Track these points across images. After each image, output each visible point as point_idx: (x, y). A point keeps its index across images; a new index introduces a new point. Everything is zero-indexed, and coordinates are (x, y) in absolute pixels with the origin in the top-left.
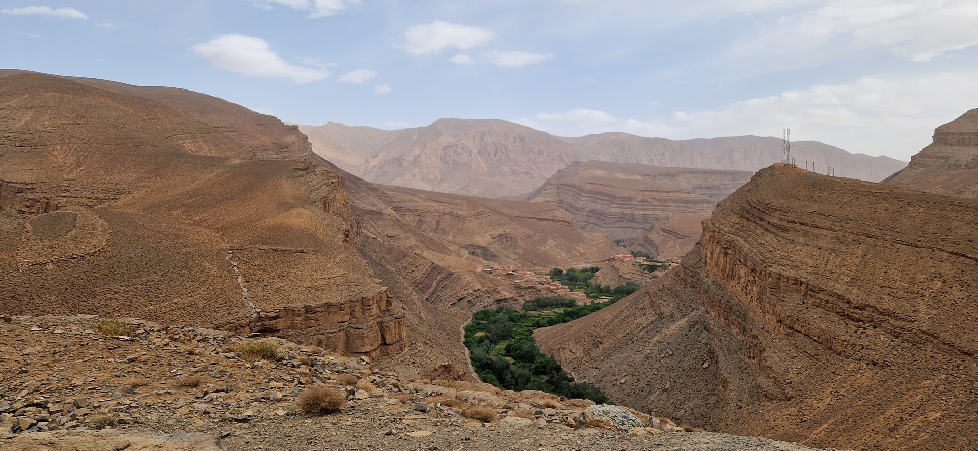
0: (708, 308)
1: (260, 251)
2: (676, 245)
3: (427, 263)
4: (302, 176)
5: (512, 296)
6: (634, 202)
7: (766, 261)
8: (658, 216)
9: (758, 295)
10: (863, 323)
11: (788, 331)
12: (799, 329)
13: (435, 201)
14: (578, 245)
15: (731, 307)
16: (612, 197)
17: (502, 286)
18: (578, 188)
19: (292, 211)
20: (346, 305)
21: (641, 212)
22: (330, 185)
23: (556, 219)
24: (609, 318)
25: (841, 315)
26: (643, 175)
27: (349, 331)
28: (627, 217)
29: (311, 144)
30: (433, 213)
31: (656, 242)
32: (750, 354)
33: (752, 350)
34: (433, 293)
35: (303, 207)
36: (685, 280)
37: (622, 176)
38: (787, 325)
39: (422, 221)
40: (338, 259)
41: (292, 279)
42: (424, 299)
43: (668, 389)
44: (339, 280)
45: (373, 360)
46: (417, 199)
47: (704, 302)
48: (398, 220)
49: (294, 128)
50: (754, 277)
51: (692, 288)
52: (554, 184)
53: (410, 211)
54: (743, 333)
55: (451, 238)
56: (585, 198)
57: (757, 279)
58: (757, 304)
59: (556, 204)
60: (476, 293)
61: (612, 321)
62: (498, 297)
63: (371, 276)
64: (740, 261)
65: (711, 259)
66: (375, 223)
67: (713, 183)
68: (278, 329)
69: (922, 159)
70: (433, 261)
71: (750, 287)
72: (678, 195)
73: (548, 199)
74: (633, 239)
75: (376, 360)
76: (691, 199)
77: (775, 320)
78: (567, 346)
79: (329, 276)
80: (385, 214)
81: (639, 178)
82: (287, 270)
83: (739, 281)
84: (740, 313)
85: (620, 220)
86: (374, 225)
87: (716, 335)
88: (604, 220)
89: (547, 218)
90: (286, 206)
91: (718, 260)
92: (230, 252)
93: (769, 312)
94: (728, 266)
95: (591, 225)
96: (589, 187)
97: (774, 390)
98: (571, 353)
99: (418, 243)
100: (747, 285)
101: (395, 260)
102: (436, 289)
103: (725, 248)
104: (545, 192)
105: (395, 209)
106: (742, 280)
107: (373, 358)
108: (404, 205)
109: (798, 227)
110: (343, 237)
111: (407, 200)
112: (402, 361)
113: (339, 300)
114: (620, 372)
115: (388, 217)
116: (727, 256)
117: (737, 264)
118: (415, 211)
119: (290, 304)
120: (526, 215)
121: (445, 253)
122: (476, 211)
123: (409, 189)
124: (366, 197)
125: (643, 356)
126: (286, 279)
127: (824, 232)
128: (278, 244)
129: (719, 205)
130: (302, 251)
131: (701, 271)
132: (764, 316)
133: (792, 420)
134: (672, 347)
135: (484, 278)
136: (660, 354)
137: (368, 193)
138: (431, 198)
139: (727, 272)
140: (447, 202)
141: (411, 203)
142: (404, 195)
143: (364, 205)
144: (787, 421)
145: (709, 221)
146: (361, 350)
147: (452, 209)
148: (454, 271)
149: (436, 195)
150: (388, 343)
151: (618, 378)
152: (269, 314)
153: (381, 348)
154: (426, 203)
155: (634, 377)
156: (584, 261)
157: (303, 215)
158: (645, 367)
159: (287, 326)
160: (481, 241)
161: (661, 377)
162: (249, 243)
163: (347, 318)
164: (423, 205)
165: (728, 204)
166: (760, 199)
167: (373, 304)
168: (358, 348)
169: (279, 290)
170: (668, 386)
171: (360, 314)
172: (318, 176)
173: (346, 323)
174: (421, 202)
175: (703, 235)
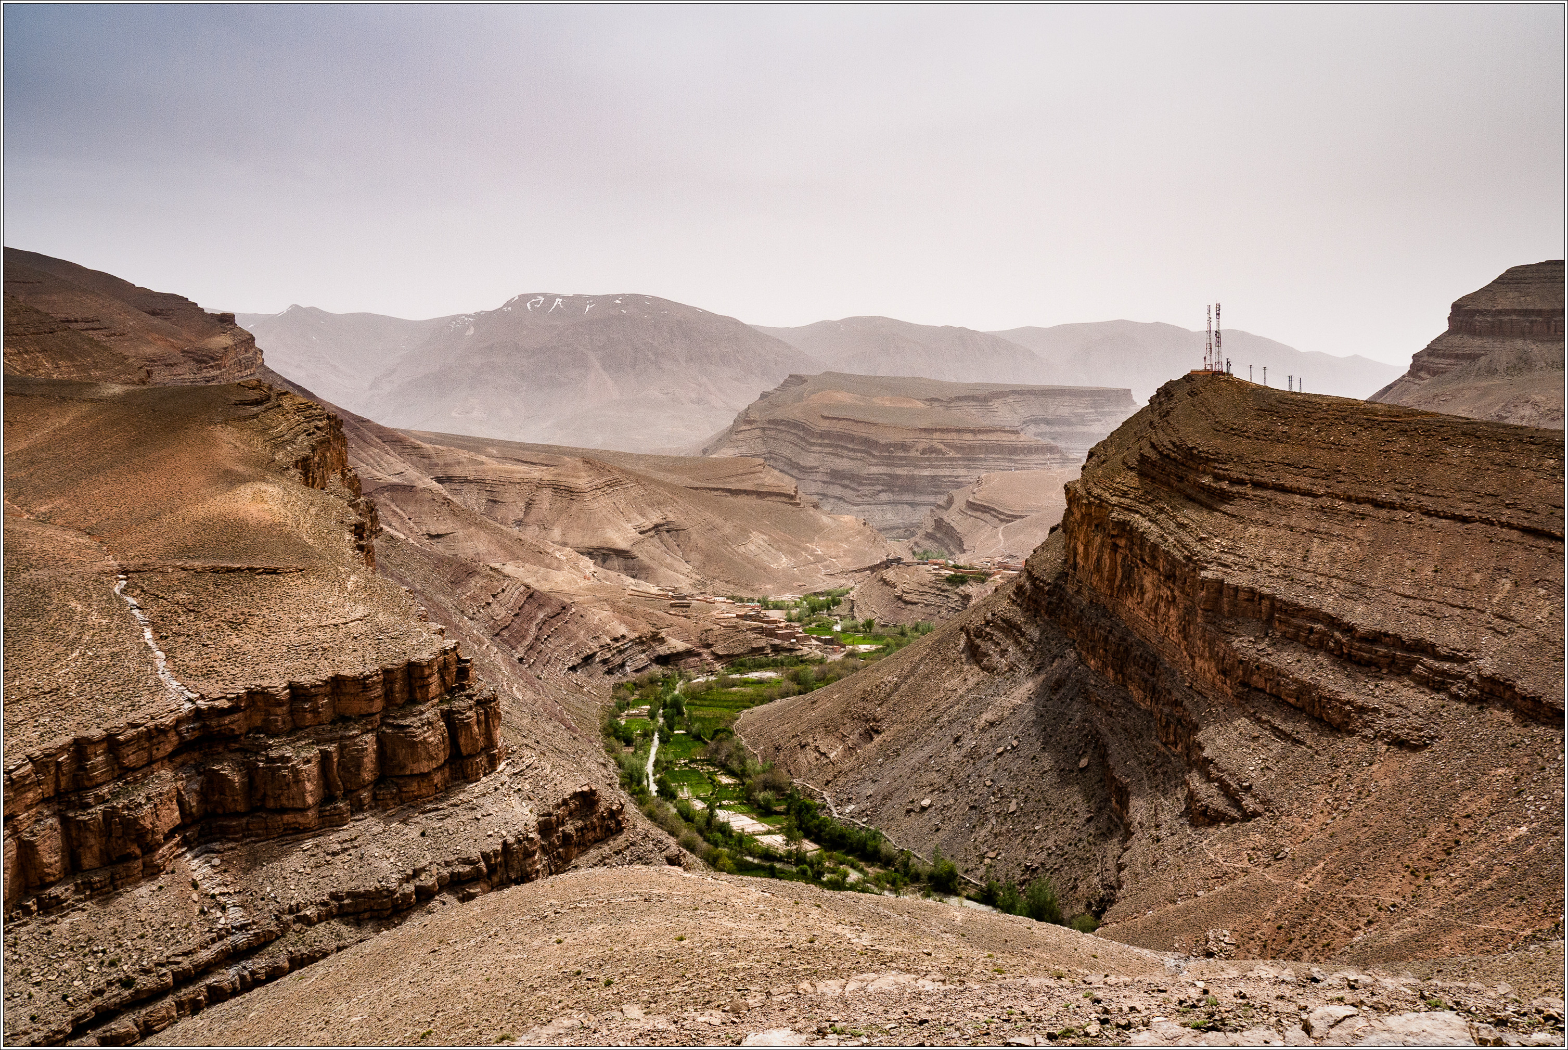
0: (1084, 653)
1: (183, 575)
2: (997, 533)
3: (517, 586)
4: (256, 416)
5: (689, 646)
6: (913, 454)
7: (1195, 558)
8: (960, 479)
9: (1180, 624)
10: (1378, 667)
11: (1240, 689)
12: (1261, 684)
13: (519, 461)
14: (811, 540)
15: (1127, 651)
16: (869, 445)
17: (668, 626)
18: (804, 428)
19: (242, 488)
20: (375, 678)
21: (926, 472)
22: (314, 433)
23: (764, 490)
24: (890, 682)
25: (1336, 655)
26: (926, 400)
27: (383, 732)
28: (899, 483)
29: (262, 351)
30: (517, 486)
31: (958, 529)
32: (1167, 738)
33: (1172, 730)
34: (531, 647)
35: (263, 480)
36: (1035, 601)
37: (886, 402)
38: (1237, 677)
39: (495, 502)
40: (350, 586)
41: (259, 629)
42: (515, 659)
43: (1013, 813)
44: (356, 628)
45: (437, 788)
46: (483, 458)
47: (1074, 641)
48: (448, 502)
49: (227, 320)
50: (1172, 591)
51: (1050, 617)
52: (755, 421)
53: (471, 482)
54: (1151, 698)
55: (556, 533)
56: (820, 449)
57: (1177, 593)
58: (1177, 641)
59: (762, 461)
60: (618, 645)
61: (897, 686)
62: (662, 650)
63: (423, 618)
64: (1143, 560)
65: (1086, 556)
66: (401, 509)
67: (1058, 413)
68: (237, 733)
69: (1432, 359)
70: (528, 581)
71: (1163, 609)
72: (993, 437)
73: (744, 450)
74: (912, 525)
75: (443, 788)
76: (1020, 444)
77: (1214, 670)
78: (810, 740)
79: (333, 622)
80: (421, 490)
81: (920, 405)
82: (246, 610)
83: (1142, 598)
84: (1146, 660)
85: (886, 488)
86: (401, 512)
87: (1100, 704)
88: (858, 491)
89: (748, 488)
90: (232, 480)
91: (1099, 559)
92: (121, 576)
93: (1202, 656)
94: (1119, 570)
95: (832, 501)
96: (825, 425)
97: (1220, 803)
98: (817, 754)
99: (493, 548)
100: (1157, 604)
101: (452, 582)
102: (537, 639)
103: (1113, 536)
104: (740, 436)
105: (439, 480)
106: (1148, 596)
107: (436, 785)
108: (457, 471)
109: (1248, 490)
110: (353, 539)
111: (465, 460)
112: (496, 789)
113: (361, 670)
114: (919, 787)
115: (428, 496)
116: (1116, 552)
117: (1137, 566)
118: (480, 482)
119: (258, 682)
120: (704, 485)
121: (548, 566)
122: (605, 479)
123: (463, 438)
124: (379, 456)
125: (963, 751)
126: (247, 630)
127: (1297, 498)
128: (221, 558)
129: (1091, 454)
130: (274, 572)
131: (1066, 582)
132: (1193, 664)
133: (1258, 857)
134: (1017, 734)
135: (631, 613)
136: (994, 747)
137: (382, 449)
138: (509, 455)
139: (1117, 583)
140: (544, 462)
141: (472, 468)
142: (457, 451)
143: (376, 473)
144: (1249, 860)
145: (1078, 485)
146: (412, 770)
147: (555, 475)
148: (570, 602)
149: (521, 448)
150: (464, 751)
151: (914, 796)
152: (217, 703)
153: (451, 764)
154: (501, 466)
155: (947, 794)
156: (823, 571)
157: (266, 497)
158: (968, 773)
159: (257, 727)
160: (618, 541)
161: (1000, 790)
162: (161, 558)
163: (378, 705)
164: (496, 470)
165: (1111, 450)
166: (1174, 439)
167: (430, 676)
168: (404, 767)
169: (233, 655)
170: (1013, 807)
171: (406, 696)
172: (289, 416)
173: (378, 716)
174: (492, 464)
175: (1069, 512)
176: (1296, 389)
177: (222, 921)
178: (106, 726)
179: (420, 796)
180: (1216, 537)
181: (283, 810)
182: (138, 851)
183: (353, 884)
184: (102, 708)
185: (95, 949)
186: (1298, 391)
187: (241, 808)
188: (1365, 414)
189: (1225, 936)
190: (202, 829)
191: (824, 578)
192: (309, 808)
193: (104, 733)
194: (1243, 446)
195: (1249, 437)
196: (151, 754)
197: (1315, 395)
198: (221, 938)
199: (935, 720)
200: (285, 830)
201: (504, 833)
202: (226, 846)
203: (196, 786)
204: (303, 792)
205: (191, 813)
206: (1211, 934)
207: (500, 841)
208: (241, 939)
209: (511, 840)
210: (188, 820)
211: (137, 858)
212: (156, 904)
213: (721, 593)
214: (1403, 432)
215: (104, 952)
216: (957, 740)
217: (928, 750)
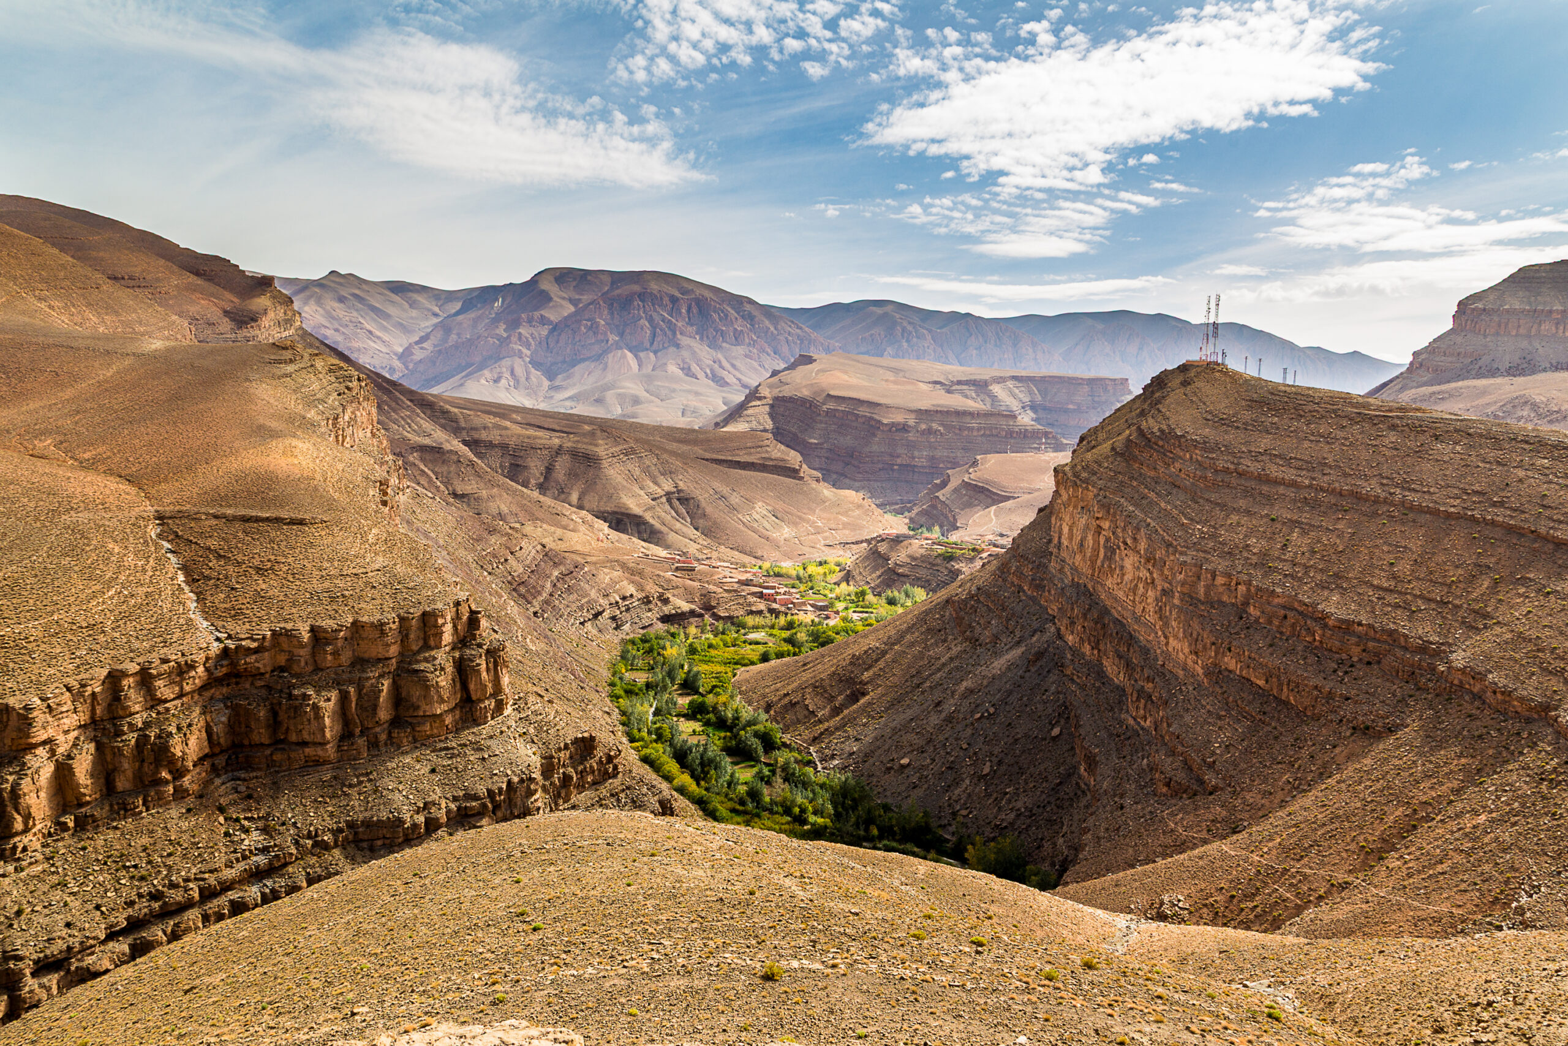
1: (214, 522)
2: (990, 513)
3: (534, 544)
4: (289, 374)
5: (692, 607)
7: (1176, 543)
9: (1157, 605)
12: (1231, 666)
13: (541, 427)
14: (813, 512)
15: (1104, 628)
16: (873, 423)
17: (674, 588)
18: (811, 407)
19: (274, 443)
20: (392, 625)
21: (925, 453)
22: (345, 393)
23: (770, 463)
27: (399, 675)
28: (899, 460)
29: (298, 314)
30: (538, 451)
31: (953, 506)
32: (1138, 712)
34: (547, 602)
35: (295, 435)
39: (518, 465)
40: (371, 538)
41: (285, 576)
42: (531, 613)
43: (987, 775)
44: (376, 578)
45: (447, 728)
46: (508, 424)
47: (1054, 617)
48: (473, 465)
49: (266, 282)
50: (1151, 573)
51: (1033, 593)
52: (764, 398)
53: (495, 446)
55: (574, 497)
57: (1155, 575)
58: (1153, 621)
59: (770, 436)
60: (626, 603)
62: (667, 610)
64: (1124, 543)
65: (1070, 538)
68: (262, 671)
69: (1432, 356)
70: (545, 541)
71: (1141, 590)
72: (991, 421)
73: (754, 425)
75: (454, 729)
76: (1017, 429)
77: (1186, 651)
79: (355, 571)
80: (449, 452)
81: (924, 387)
82: (273, 558)
83: (1122, 579)
84: (1122, 637)
85: (886, 466)
86: (429, 472)
87: (1076, 676)
88: (860, 468)
89: (756, 461)
90: (264, 434)
91: (1083, 540)
92: (157, 522)
93: (1176, 637)
94: (1102, 552)
95: (834, 476)
96: (832, 403)
97: (1183, 776)
98: (806, 712)
99: (514, 508)
100: (1136, 585)
101: (473, 539)
102: (551, 594)
103: (1098, 518)
104: (749, 412)
105: (465, 443)
106: (1128, 577)
107: (447, 726)
108: (483, 435)
109: (1233, 479)
110: (378, 495)
111: (490, 425)
112: (502, 732)
113: (378, 617)
114: (899, 747)
115: (455, 458)
116: (1100, 533)
117: (1119, 548)
118: (504, 447)
119: (282, 625)
120: (715, 456)
121: (565, 528)
122: (621, 447)
123: (490, 404)
124: (409, 417)
125: (943, 715)
126: (273, 576)
127: (1281, 490)
128: (252, 507)
129: (1082, 439)
130: (301, 522)
131: (1050, 561)
132: (1167, 644)
133: (1217, 829)
134: (994, 701)
135: (641, 573)
136: (972, 713)
137: (413, 411)
138: (533, 421)
139: (1099, 563)
140: (565, 429)
141: (497, 432)
142: (483, 415)
143: (406, 434)
144: (1209, 831)
145: (1067, 469)
146: (425, 711)
147: (574, 442)
148: (583, 561)
149: (543, 416)
150: (474, 698)
151: (895, 756)
152: (243, 643)
153: (462, 708)
154: (524, 432)
155: (925, 755)
156: (823, 542)
157: (296, 452)
158: (946, 736)
159: (280, 667)
160: (631, 506)
161: (975, 753)
162: (195, 505)
163: (394, 650)
164: (519, 436)
165: (1101, 436)
166: (1164, 427)
167: (443, 624)
168: (418, 708)
169: (259, 597)
170: (986, 770)
171: (421, 643)
172: (321, 376)
173: (394, 660)
174: (517, 429)
175: (1057, 493)
176: (1290, 382)
177: (246, 842)
178: (140, 660)
179: (432, 736)
180: (1198, 523)
181: (304, 744)
182: (169, 777)
183: (368, 814)
184: (136, 644)
185: (128, 864)
186: (1291, 383)
187: (266, 740)
188: (1356, 408)
189: (1179, 901)
190: (229, 758)
191: (824, 548)
192: (328, 742)
193: (138, 667)
194: (1231, 437)
195: (1238, 428)
196: (182, 688)
197: (1309, 388)
198: (245, 858)
199: (918, 686)
200: (306, 761)
201: (509, 772)
202: (251, 775)
203: (224, 719)
204: (322, 729)
205: (219, 744)
206: (1166, 898)
207: (505, 779)
208: (261, 860)
209: (516, 779)
210: (217, 750)
211: (167, 782)
212: (185, 825)
213: (725, 558)
214: (1393, 427)
215: (135, 866)
216: (938, 704)
217: (909, 713)
